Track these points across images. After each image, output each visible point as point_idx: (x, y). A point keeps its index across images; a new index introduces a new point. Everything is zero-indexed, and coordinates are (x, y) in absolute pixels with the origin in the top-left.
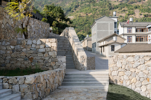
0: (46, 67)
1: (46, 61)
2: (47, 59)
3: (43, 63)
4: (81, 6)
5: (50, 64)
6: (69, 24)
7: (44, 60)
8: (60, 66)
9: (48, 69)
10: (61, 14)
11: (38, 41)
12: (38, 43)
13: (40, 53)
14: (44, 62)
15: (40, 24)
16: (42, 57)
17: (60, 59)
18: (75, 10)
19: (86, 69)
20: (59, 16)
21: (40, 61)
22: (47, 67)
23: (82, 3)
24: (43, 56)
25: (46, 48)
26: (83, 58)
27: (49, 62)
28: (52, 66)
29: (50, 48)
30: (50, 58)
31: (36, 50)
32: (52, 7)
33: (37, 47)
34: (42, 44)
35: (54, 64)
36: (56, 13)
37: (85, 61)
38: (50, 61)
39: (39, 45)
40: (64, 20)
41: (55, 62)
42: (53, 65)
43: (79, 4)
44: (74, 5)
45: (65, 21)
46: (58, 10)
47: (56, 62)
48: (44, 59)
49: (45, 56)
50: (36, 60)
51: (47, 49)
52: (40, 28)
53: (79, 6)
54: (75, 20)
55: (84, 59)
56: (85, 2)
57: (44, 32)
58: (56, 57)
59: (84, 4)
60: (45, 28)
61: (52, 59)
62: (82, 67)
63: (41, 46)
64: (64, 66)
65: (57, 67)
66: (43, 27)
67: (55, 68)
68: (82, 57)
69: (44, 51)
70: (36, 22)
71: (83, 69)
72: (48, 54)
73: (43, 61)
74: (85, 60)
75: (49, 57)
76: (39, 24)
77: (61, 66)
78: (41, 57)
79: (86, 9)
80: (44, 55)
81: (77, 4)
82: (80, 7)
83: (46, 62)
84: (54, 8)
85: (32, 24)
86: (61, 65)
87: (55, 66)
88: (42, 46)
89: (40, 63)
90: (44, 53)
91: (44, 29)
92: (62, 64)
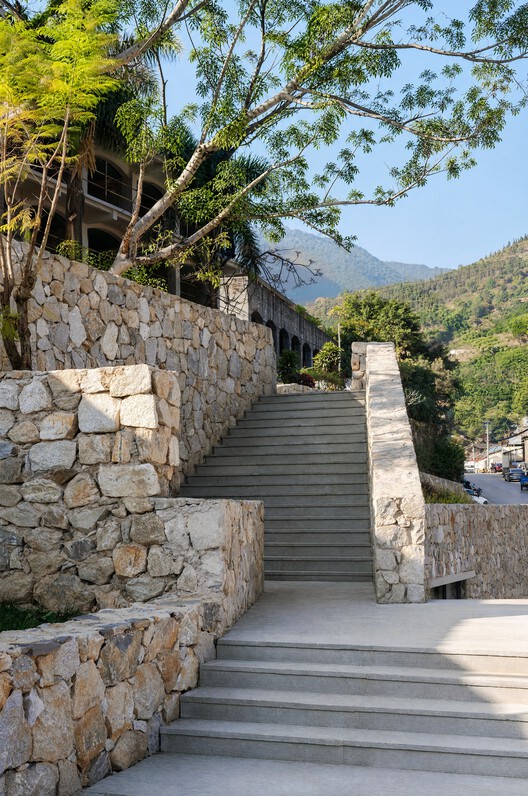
0: (78, 587)
1: (79, 537)
2: (85, 519)
3: (55, 557)
4: (500, 309)
5: (105, 562)
6: (440, 370)
7: (68, 531)
8: (177, 576)
9: (94, 602)
10: (409, 330)
11: (28, 388)
12: (27, 405)
13: (37, 474)
14: (68, 545)
15: (201, 322)
16: (54, 508)
17: (180, 526)
18: (478, 323)
19: (417, 592)
20: (399, 340)
21: (42, 536)
22: (90, 583)
23: (505, 298)
24: (62, 498)
25: (82, 440)
26: (399, 512)
27: (103, 545)
28: (123, 579)
29: (106, 440)
30: (109, 513)
31: (15, 453)
32: (371, 306)
33: (21, 432)
34: (54, 408)
35: (134, 564)
36: (391, 330)
37: (413, 533)
38: (108, 537)
39: (35, 416)
40: (420, 357)
41: (148, 546)
42: (130, 571)
43: (494, 303)
44: (472, 308)
45: (425, 358)
46: (396, 316)
47: (154, 550)
48: (64, 525)
49: (71, 503)
50: (10, 528)
51: (91, 445)
52: (206, 344)
53: (491, 308)
54: (476, 361)
55: (401, 520)
56: (515, 293)
57: (233, 368)
58: (149, 506)
59: (515, 299)
60: (242, 349)
61: (126, 523)
62: (392, 578)
63: (47, 422)
64: (210, 583)
65: (160, 585)
66: (225, 344)
67: (141, 591)
68: (392, 510)
69: (67, 461)
70: (171, 311)
71: (399, 590)
72: (98, 486)
73: (57, 535)
74: (410, 528)
75: (100, 512)
76: (194, 322)
77: (187, 580)
78: (43, 508)
79: (519, 318)
80: (69, 491)
81: (485, 303)
82: (496, 311)
83: (80, 549)
84: (379, 308)
85: (146, 319)
86: (190, 571)
87: (144, 579)
88: (55, 425)
89: (38, 549)
90: (63, 477)
91: (230, 352)
92: (197, 566)
